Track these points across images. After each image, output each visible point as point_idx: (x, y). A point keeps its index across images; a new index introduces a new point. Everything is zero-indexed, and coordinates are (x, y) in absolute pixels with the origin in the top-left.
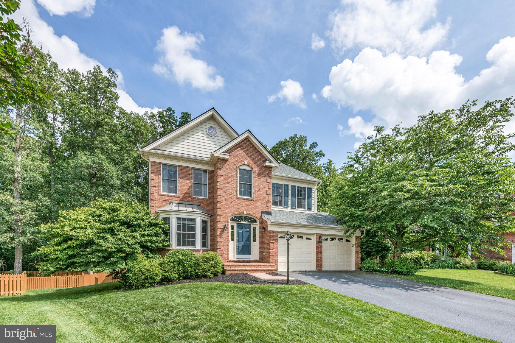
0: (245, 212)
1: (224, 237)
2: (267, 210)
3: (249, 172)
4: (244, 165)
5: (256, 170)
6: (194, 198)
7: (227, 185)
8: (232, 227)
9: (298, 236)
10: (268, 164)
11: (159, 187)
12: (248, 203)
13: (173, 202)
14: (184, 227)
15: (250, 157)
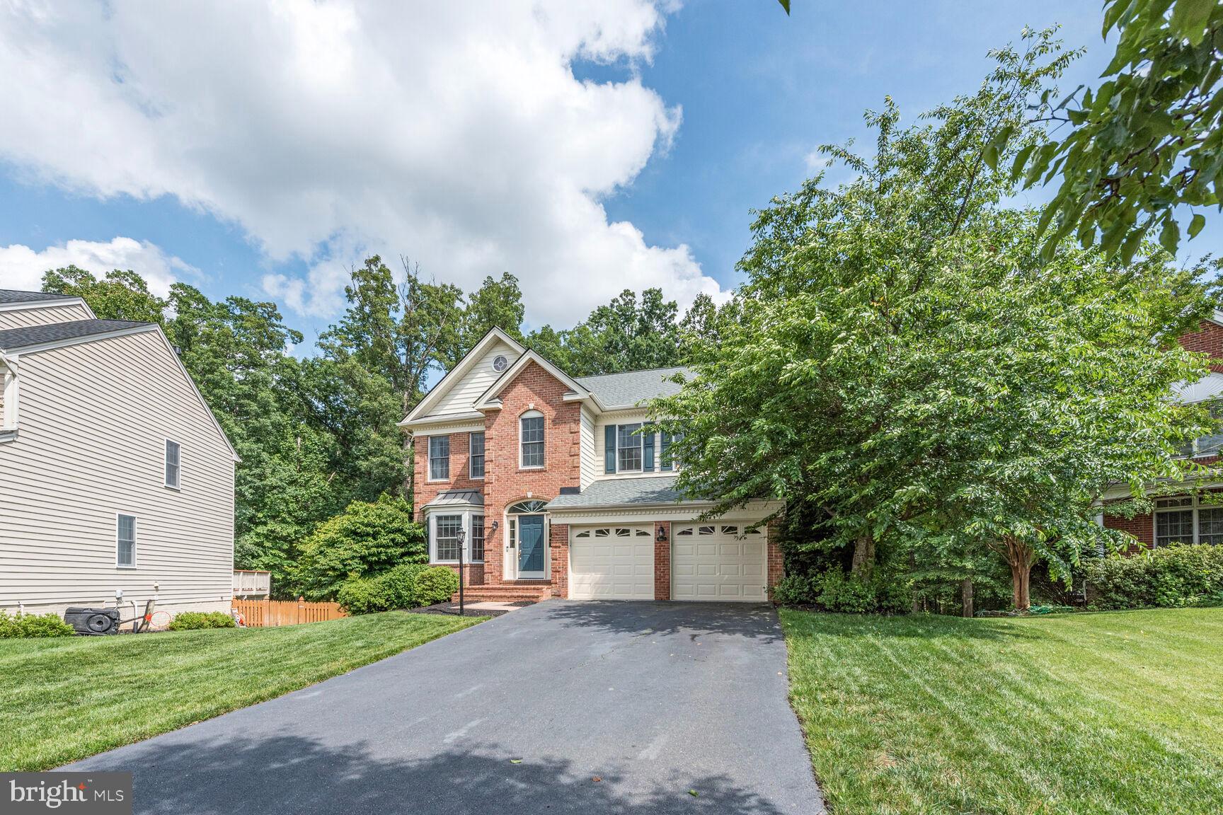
0: (530, 495)
1: (494, 542)
2: (570, 486)
3: (541, 421)
4: (529, 410)
5: (549, 413)
6: (470, 481)
7: (500, 453)
8: (512, 524)
9: (617, 530)
10: (567, 398)
11: (425, 472)
12: (536, 477)
13: (441, 491)
14: (446, 530)
15: (539, 394)
